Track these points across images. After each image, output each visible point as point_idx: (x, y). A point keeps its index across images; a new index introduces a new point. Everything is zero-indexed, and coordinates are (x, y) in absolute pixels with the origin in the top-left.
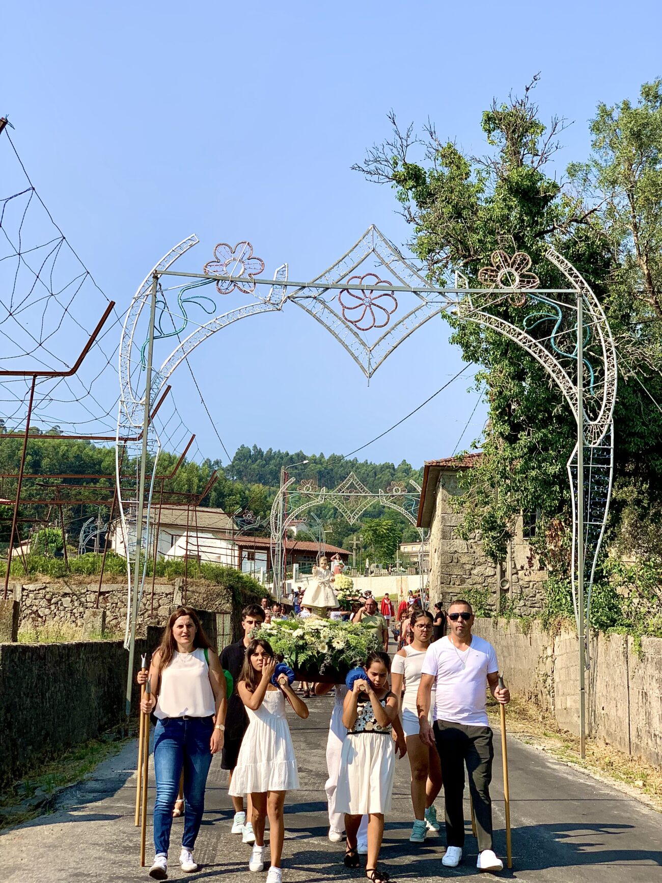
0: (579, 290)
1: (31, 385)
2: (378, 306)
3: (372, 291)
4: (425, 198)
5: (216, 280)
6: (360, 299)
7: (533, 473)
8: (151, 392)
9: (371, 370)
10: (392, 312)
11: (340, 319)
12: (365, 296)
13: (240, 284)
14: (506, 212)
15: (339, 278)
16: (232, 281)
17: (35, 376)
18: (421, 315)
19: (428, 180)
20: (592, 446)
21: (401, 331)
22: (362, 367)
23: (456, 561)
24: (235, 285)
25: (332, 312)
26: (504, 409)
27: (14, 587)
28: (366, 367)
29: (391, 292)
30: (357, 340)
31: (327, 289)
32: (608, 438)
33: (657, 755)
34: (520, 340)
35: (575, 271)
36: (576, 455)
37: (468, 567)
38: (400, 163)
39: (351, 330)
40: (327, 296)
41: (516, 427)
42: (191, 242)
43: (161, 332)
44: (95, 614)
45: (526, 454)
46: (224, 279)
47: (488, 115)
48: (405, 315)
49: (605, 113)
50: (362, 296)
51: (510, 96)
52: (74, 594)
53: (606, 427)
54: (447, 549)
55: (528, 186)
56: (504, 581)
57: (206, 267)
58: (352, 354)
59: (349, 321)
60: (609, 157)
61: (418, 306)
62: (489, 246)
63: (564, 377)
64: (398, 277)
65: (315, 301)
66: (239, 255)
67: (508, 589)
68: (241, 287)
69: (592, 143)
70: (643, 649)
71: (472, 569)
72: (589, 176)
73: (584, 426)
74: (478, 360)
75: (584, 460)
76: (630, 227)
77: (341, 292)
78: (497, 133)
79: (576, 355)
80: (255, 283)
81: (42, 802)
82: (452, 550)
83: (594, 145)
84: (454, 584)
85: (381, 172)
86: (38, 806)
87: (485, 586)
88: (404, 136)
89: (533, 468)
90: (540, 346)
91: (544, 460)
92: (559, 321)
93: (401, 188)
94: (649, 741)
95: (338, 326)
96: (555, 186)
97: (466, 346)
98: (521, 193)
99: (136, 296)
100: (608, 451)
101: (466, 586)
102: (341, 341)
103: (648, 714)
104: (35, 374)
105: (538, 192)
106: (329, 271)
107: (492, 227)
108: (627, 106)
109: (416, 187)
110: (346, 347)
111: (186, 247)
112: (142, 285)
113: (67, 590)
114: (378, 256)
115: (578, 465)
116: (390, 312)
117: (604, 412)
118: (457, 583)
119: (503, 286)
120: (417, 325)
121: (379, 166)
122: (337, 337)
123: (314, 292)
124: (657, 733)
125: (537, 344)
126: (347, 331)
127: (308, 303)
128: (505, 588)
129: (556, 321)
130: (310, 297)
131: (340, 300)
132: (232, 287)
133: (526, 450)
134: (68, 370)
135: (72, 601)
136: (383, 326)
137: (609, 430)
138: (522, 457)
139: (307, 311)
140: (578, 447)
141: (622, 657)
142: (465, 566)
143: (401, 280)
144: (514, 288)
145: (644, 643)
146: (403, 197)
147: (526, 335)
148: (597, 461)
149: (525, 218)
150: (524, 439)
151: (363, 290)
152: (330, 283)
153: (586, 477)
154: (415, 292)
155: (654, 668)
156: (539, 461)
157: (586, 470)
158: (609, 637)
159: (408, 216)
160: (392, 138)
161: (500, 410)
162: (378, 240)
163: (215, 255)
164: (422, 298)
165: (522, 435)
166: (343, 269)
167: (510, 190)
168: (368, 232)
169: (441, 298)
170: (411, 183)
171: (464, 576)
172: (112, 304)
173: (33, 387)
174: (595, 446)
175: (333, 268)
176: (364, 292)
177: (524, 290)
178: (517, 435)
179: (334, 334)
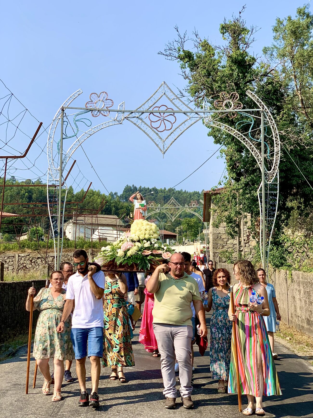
0: (262, 109)
1: (5, 163)
2: (167, 120)
3: (164, 113)
4: (194, 66)
5: (91, 110)
6: (159, 117)
7: (247, 196)
8: (63, 164)
9: (165, 151)
10: (174, 123)
11: (149, 127)
12: (161, 116)
13: (102, 112)
14: (231, 72)
15: (149, 107)
16: (98, 111)
17: (7, 159)
18: (188, 124)
19: (195, 58)
20: (269, 183)
21: (178, 132)
22: (160, 149)
23: (219, 237)
24: (100, 113)
25: (145, 124)
26: (233, 166)
27: (15, 255)
28: (162, 149)
29: (173, 113)
30: (158, 137)
31: (143, 113)
32: (276, 179)
33: (299, 325)
34: (234, 134)
35: (260, 100)
36: (261, 187)
37: (225, 240)
38: (182, 50)
39: (155, 132)
40: (143, 116)
41: (239, 175)
42: (79, 93)
43: (66, 136)
44: (44, 267)
45: (244, 187)
46: (95, 110)
47: (222, 26)
48: (180, 124)
49: (280, 22)
50: (160, 116)
51: (233, 16)
52: (42, 258)
53: (275, 174)
54: (215, 232)
55: (241, 59)
56: (240, 247)
57: (86, 104)
58: (156, 143)
59: (154, 128)
60: (281, 44)
61: (186, 119)
62: (223, 89)
63: (255, 151)
64: (176, 106)
65: (137, 119)
66: (101, 98)
67: (242, 250)
68: (103, 113)
69: (273, 37)
70: (293, 277)
71: (227, 241)
72: (273, 53)
73: (265, 174)
74: (221, 143)
75: (265, 190)
76: (293, 77)
77: (150, 114)
78: (227, 34)
79: (261, 140)
80: (109, 111)
81: (11, 353)
82: (218, 232)
83: (275, 38)
84: (219, 248)
85: (172, 55)
86: (9, 355)
87: (233, 249)
88: (182, 37)
89: (247, 194)
90: (244, 137)
91: (252, 190)
92: (252, 125)
93: (182, 62)
94: (296, 319)
95: (149, 131)
96: (253, 59)
97: (215, 137)
98: (237, 63)
99: (54, 119)
100: (277, 185)
101: (225, 249)
102: (150, 137)
103: (295, 306)
104: (7, 158)
105: (246, 62)
106: (144, 105)
107: (224, 79)
108: (290, 19)
109: (189, 61)
110: (153, 140)
111: (76, 95)
112: (57, 114)
113: (39, 256)
114: (167, 96)
115: (262, 192)
116: (173, 123)
117: (274, 167)
118: (220, 248)
119: (226, 109)
120: (186, 129)
121: (171, 52)
122: (148, 135)
123: (137, 115)
124: (299, 315)
125: (242, 136)
126: (153, 133)
127: (134, 120)
128: (241, 250)
129: (251, 124)
130: (135, 117)
131: (149, 118)
132: (99, 113)
133: (243, 185)
134: (22, 155)
135: (42, 261)
136: (169, 130)
137: (277, 175)
138: (242, 188)
139: (134, 124)
140: (262, 184)
141: (285, 281)
142: (224, 240)
143: (178, 107)
144: (231, 110)
145: (293, 274)
146: (183, 66)
147: (237, 132)
148: (270, 190)
149: (240, 75)
150: (243, 180)
151: (160, 113)
152: (145, 110)
153: (266, 198)
154: (184, 113)
155: (297, 285)
156: (250, 190)
157: (266, 194)
158: (280, 271)
159: (185, 76)
160: (177, 38)
161: (232, 167)
162: (166, 89)
163: (90, 99)
164: (188, 116)
165: (242, 178)
166: (150, 103)
167: (232, 61)
168: (162, 85)
169: (196, 115)
170: (187, 60)
171: (224, 245)
172: (41, 124)
173: (6, 163)
174: (270, 183)
175: (145, 103)
176: (160, 114)
177: (235, 110)
178: (240, 178)
179: (147, 134)
